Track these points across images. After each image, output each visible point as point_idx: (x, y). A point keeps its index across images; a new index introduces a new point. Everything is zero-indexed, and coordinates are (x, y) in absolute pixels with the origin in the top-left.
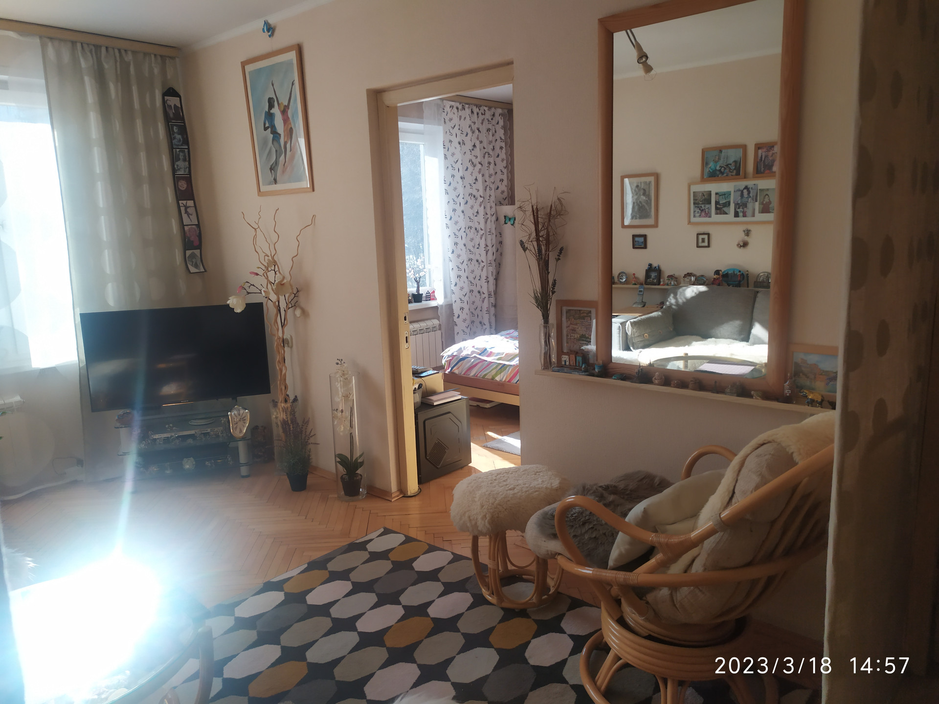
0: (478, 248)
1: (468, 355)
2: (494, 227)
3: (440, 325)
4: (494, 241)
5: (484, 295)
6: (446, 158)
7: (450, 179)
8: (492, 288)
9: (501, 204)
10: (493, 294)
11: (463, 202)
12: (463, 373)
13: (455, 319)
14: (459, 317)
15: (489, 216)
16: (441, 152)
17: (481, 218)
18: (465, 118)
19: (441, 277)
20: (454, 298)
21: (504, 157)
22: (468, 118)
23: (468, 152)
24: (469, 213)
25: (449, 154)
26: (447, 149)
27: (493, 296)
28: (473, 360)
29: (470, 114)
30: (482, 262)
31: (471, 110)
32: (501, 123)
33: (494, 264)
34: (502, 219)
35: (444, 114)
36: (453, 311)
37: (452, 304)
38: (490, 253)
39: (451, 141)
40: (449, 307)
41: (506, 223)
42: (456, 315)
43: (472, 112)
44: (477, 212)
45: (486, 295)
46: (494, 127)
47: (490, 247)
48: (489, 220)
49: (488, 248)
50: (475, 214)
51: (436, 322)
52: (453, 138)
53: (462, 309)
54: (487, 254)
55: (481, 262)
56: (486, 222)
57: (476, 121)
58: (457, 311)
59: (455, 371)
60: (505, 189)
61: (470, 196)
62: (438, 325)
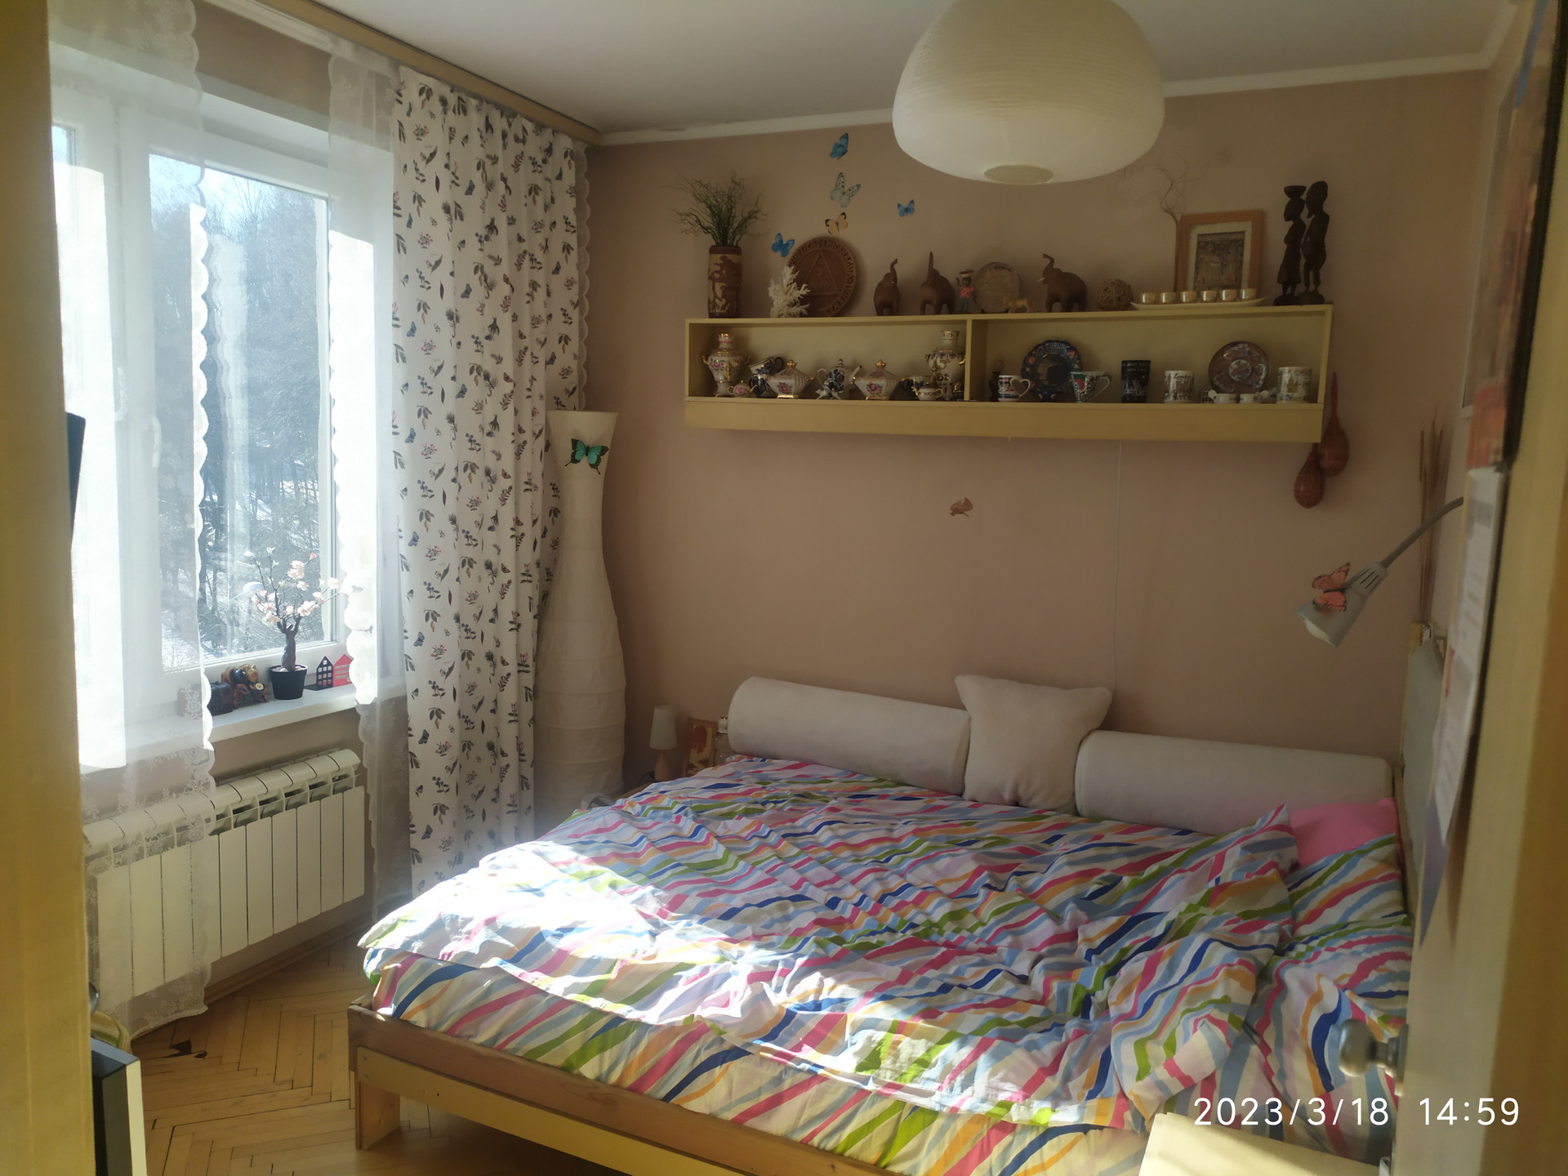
0: (491, 529)
1: (468, 955)
2: (539, 467)
3: (361, 770)
4: (538, 511)
5: (505, 670)
6: (400, 245)
7: (411, 315)
8: (528, 646)
9: (559, 405)
10: (530, 662)
11: (452, 390)
12: (444, 1027)
13: (414, 745)
14: (425, 738)
15: (527, 436)
16: (386, 225)
17: (505, 440)
18: (467, 137)
19: (372, 619)
20: (412, 680)
21: (574, 274)
22: (475, 139)
23: (473, 244)
24: (471, 423)
25: (411, 238)
26: (405, 219)
27: (531, 669)
28: (488, 983)
29: (483, 128)
30: (504, 570)
31: (484, 120)
32: (570, 177)
33: (536, 575)
34: (564, 449)
35: (399, 111)
36: (407, 722)
37: (405, 698)
38: (527, 542)
39: (418, 199)
40: (395, 707)
41: (574, 461)
42: (417, 734)
43: (489, 127)
44: (495, 424)
45: (512, 668)
46: (548, 184)
47: (526, 528)
48: (527, 448)
49: (521, 529)
50: (488, 428)
51: (347, 759)
52: (427, 190)
53: (436, 713)
54: (517, 546)
55: (500, 572)
56: (518, 454)
57: (500, 154)
58: (418, 719)
59: (412, 1019)
60: (574, 365)
61: (475, 373)
62: (353, 770)
